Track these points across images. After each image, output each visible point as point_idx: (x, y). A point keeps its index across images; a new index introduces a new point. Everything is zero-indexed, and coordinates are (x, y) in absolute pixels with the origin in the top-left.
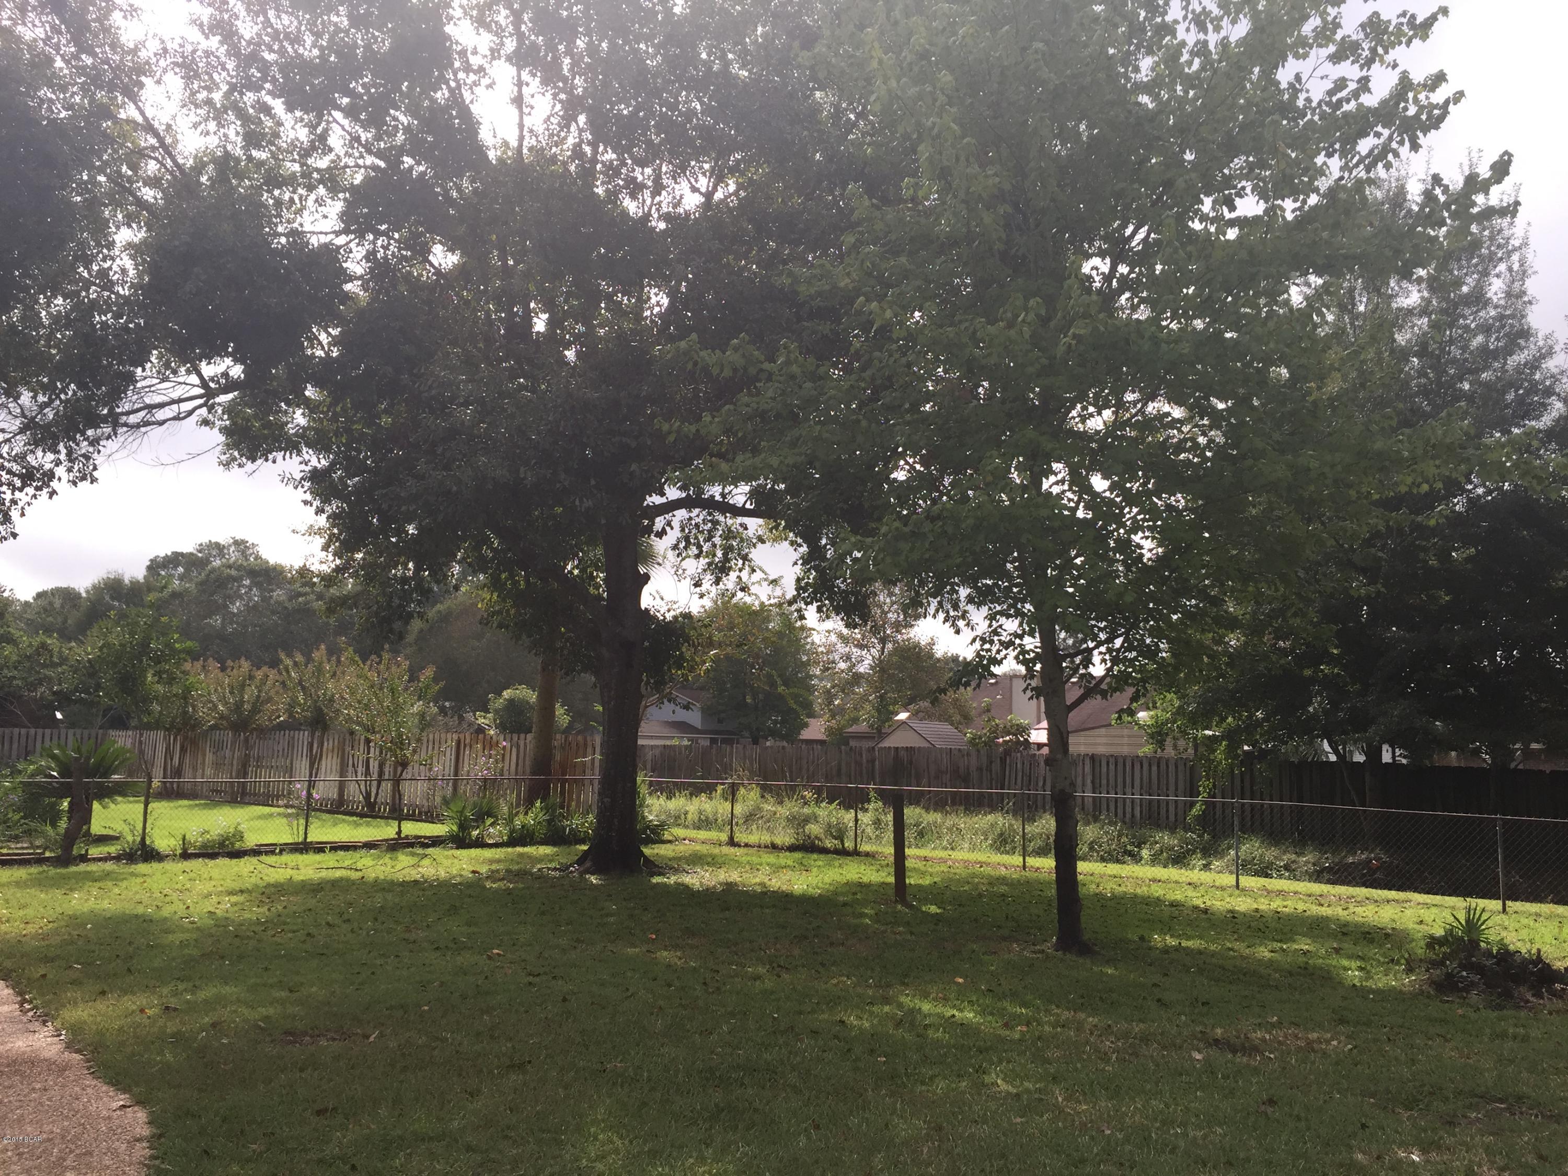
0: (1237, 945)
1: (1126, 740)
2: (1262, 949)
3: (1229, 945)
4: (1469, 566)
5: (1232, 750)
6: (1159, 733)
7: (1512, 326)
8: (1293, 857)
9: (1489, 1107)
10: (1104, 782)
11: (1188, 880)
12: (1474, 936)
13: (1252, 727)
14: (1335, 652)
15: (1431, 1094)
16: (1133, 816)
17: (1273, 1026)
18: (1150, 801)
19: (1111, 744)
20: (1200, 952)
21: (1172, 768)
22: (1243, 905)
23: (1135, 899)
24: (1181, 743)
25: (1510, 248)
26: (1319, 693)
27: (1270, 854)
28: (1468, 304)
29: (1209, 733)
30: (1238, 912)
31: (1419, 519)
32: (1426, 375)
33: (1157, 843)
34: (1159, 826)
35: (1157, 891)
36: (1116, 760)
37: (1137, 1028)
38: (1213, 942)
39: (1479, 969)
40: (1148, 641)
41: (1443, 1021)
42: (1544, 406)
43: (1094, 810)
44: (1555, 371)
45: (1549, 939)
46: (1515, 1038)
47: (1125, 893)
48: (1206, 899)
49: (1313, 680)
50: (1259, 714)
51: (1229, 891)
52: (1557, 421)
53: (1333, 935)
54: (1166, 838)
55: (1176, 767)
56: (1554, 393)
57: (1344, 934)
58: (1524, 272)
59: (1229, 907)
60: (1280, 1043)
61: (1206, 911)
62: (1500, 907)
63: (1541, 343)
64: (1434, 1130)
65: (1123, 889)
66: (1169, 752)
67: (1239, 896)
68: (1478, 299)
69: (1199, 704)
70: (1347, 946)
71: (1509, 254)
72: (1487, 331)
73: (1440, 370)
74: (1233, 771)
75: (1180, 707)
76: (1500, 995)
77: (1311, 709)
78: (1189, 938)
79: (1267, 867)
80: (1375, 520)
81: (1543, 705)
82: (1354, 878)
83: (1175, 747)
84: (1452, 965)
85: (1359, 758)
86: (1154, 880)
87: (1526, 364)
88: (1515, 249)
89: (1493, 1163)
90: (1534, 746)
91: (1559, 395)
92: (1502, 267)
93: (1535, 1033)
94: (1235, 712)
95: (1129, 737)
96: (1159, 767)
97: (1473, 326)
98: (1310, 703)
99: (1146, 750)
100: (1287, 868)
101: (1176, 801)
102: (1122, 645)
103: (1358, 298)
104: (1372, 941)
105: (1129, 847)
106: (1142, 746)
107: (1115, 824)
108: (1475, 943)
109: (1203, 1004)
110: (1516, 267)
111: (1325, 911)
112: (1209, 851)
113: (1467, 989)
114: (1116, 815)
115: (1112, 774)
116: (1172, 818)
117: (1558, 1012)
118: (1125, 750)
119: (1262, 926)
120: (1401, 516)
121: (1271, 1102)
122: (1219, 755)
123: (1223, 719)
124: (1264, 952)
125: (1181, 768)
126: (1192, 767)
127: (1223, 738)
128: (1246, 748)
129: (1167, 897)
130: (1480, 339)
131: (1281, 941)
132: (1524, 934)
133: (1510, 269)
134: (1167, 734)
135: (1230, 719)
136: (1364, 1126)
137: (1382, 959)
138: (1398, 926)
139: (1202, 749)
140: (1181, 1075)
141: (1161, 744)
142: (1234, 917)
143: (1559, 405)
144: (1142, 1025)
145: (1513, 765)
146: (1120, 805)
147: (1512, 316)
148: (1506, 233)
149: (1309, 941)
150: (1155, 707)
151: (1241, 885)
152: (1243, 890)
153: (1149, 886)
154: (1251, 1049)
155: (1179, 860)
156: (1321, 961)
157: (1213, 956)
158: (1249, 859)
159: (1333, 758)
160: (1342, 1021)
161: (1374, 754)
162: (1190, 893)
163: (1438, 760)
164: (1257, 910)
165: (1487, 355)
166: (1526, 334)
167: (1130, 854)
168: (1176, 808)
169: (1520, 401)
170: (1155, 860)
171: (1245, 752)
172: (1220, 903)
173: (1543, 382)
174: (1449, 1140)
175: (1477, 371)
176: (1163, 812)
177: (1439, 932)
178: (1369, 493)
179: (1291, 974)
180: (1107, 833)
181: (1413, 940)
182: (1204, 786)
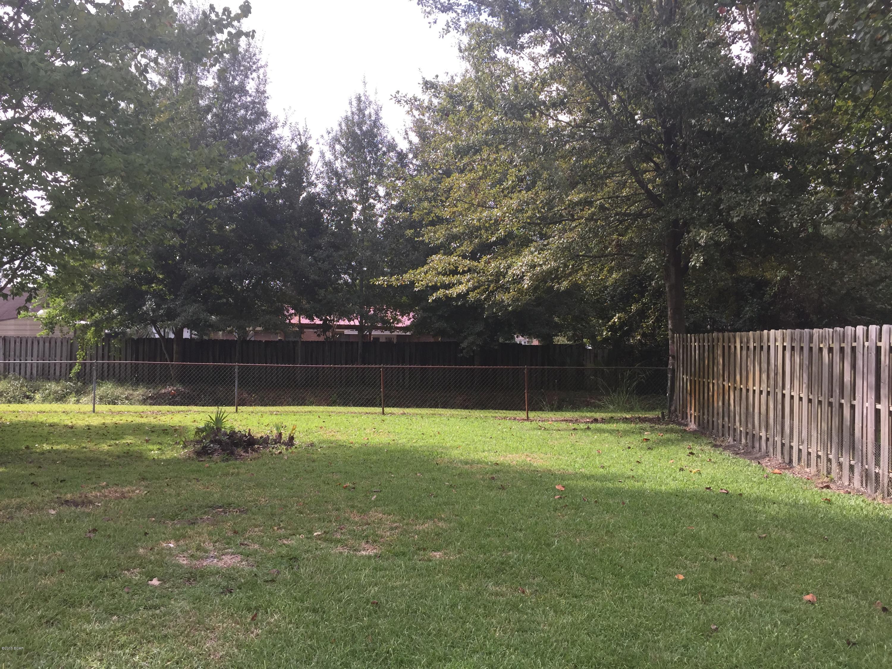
0: (89, 445)
1: (28, 327)
2: (103, 445)
3: (84, 445)
4: (232, 234)
5: (97, 333)
6: (51, 323)
7: (259, 108)
8: (131, 392)
9: (214, 511)
10: (12, 353)
11: (64, 410)
12: (219, 426)
13: (110, 319)
14: (161, 276)
15: (186, 510)
16: (31, 373)
17: (103, 487)
18: (43, 364)
19: (17, 330)
20: (65, 451)
21: (59, 344)
22: (95, 421)
23: (26, 424)
24: (65, 329)
25: (259, 65)
26: (150, 299)
27: (119, 391)
28: (237, 92)
29: (83, 322)
30: (92, 426)
31: (204, 204)
32: (215, 127)
33: (46, 389)
34: (49, 379)
35: (42, 418)
36: (21, 340)
37: (15, 502)
38: (74, 444)
39: (219, 442)
40: (39, 263)
41: (199, 471)
42: (272, 154)
43: (4, 372)
44: (277, 136)
45: (255, 424)
46: (233, 474)
47: (20, 421)
48: (73, 420)
49: (147, 292)
50: (115, 312)
51: (88, 414)
52: (277, 163)
53: (146, 433)
54: (53, 386)
55: (62, 343)
56: (276, 148)
57: (153, 432)
58: (266, 80)
59: (87, 423)
60: (105, 496)
61: (72, 427)
62: (235, 410)
63: (272, 121)
64: (184, 528)
65: (19, 419)
66: (57, 334)
67: (94, 416)
68: (242, 90)
69: (77, 305)
70: (154, 438)
71: (258, 69)
72: (246, 108)
73: (222, 125)
74: (97, 345)
75: (65, 307)
76: (228, 454)
77: (145, 308)
78: (59, 444)
79: (116, 399)
80: (178, 202)
81: (264, 308)
82: (165, 401)
83: (61, 331)
84: (206, 442)
85: (172, 336)
86: (40, 412)
87: (264, 131)
88: (261, 67)
89: (211, 540)
90: (258, 329)
91: (278, 149)
92: (255, 75)
93: (242, 471)
94: (100, 310)
95: (30, 325)
96: (50, 343)
97: (239, 103)
98: (144, 304)
99: (43, 333)
100: (127, 398)
101: (61, 363)
102: (19, 266)
103: (180, 75)
104: (167, 434)
105: (28, 394)
106: (41, 330)
107: (19, 379)
108: (219, 429)
109: (61, 481)
110: (261, 77)
111: (144, 420)
112: (79, 392)
113: (212, 453)
114: (20, 374)
115: (18, 348)
116: (58, 373)
117: (254, 459)
118: (28, 334)
119: (105, 432)
120: (193, 202)
121: (95, 530)
122: (89, 335)
123: (93, 315)
124: (105, 447)
125: (65, 343)
126: (72, 344)
127: (91, 325)
128: (106, 331)
129: (48, 421)
130: (242, 112)
131: (116, 439)
132: (244, 423)
133: (259, 77)
134: (56, 324)
135: (97, 315)
136: (146, 534)
137: (171, 443)
138: (182, 424)
139: (78, 332)
140: (40, 525)
141: (52, 329)
142: (89, 429)
143: (278, 155)
144: (18, 500)
145: (248, 339)
146: (23, 367)
147: (259, 103)
148: (258, 57)
149: (132, 438)
150: (48, 307)
151: (96, 410)
152: (97, 413)
153: (37, 416)
154: (86, 502)
155: (61, 398)
156: (137, 448)
157: (72, 453)
158: (105, 394)
159: (157, 336)
160: (143, 479)
161: (179, 333)
162: (64, 417)
163: (213, 336)
164: (104, 424)
165: (246, 122)
166: (265, 114)
167: (28, 397)
168: (61, 367)
169: (261, 150)
170: (45, 400)
171: (106, 334)
172: (81, 422)
173: (272, 142)
174: (190, 532)
175: (241, 130)
176: (52, 371)
177: (202, 425)
178: (177, 186)
179: (119, 457)
180: (12, 385)
181: (190, 431)
182: (80, 354)
